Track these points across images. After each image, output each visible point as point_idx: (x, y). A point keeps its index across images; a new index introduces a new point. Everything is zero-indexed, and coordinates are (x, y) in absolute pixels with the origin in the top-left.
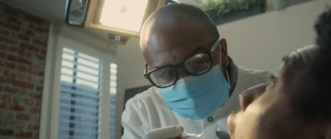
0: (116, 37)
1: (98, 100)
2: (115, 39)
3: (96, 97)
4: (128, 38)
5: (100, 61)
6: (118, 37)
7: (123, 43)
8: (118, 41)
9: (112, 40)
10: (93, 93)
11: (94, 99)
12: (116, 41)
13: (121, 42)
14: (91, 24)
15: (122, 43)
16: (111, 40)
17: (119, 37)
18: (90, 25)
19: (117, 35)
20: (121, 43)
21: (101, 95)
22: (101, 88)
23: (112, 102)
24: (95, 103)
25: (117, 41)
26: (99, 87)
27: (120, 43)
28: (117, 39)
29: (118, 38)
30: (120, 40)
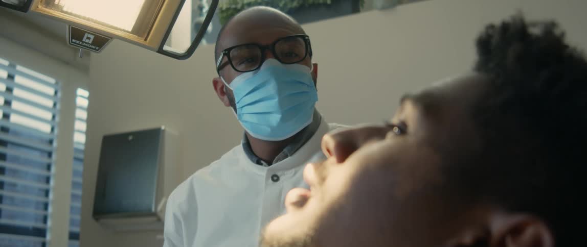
0: (86, 35)
1: (50, 154)
2: (84, 40)
3: (47, 148)
4: (108, 40)
5: (57, 83)
6: (90, 36)
7: (97, 48)
8: (88, 44)
9: (77, 42)
10: (42, 140)
11: (42, 151)
12: (85, 44)
13: (93, 47)
14: (40, 7)
15: (95, 49)
16: (73, 41)
17: (92, 37)
18: (38, 7)
19: (89, 33)
20: (92, 49)
21: (55, 144)
22: (56, 131)
23: (76, 159)
24: (45, 160)
25: (86, 43)
26: (53, 129)
27: (90, 48)
28: (87, 41)
29: (88, 38)
30: (93, 41)
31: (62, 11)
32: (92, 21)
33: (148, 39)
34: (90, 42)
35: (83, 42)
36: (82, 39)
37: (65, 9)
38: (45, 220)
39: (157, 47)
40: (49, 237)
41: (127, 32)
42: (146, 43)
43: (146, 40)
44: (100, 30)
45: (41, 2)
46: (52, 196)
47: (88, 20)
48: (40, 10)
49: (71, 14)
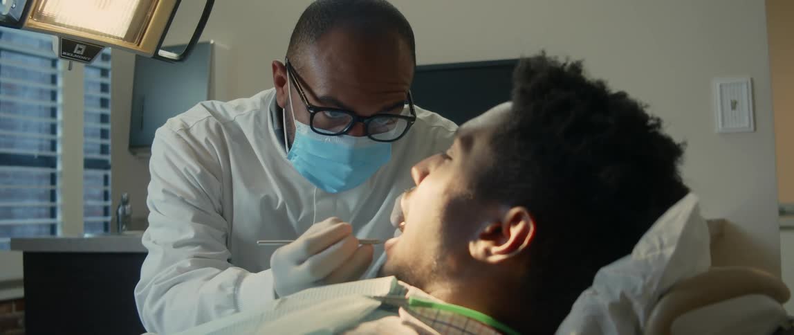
0: (77, 46)
2: (75, 52)
4: (99, 49)
6: (81, 47)
7: (89, 59)
8: (80, 55)
9: (68, 54)
11: (42, 58)
12: (76, 56)
13: (85, 58)
15: (86, 60)
16: (64, 53)
17: (83, 48)
19: (80, 44)
20: (84, 60)
25: (78, 54)
27: (82, 59)
28: (79, 52)
30: (84, 53)
31: (55, 24)
32: (85, 30)
33: (142, 42)
34: (82, 54)
35: (74, 54)
36: (73, 50)
37: (57, 21)
38: (53, 146)
39: (152, 52)
40: (60, 167)
41: (121, 39)
42: (140, 49)
43: (138, 45)
45: (32, 16)
46: (60, 116)
47: (81, 30)
48: (31, 24)
49: (64, 26)
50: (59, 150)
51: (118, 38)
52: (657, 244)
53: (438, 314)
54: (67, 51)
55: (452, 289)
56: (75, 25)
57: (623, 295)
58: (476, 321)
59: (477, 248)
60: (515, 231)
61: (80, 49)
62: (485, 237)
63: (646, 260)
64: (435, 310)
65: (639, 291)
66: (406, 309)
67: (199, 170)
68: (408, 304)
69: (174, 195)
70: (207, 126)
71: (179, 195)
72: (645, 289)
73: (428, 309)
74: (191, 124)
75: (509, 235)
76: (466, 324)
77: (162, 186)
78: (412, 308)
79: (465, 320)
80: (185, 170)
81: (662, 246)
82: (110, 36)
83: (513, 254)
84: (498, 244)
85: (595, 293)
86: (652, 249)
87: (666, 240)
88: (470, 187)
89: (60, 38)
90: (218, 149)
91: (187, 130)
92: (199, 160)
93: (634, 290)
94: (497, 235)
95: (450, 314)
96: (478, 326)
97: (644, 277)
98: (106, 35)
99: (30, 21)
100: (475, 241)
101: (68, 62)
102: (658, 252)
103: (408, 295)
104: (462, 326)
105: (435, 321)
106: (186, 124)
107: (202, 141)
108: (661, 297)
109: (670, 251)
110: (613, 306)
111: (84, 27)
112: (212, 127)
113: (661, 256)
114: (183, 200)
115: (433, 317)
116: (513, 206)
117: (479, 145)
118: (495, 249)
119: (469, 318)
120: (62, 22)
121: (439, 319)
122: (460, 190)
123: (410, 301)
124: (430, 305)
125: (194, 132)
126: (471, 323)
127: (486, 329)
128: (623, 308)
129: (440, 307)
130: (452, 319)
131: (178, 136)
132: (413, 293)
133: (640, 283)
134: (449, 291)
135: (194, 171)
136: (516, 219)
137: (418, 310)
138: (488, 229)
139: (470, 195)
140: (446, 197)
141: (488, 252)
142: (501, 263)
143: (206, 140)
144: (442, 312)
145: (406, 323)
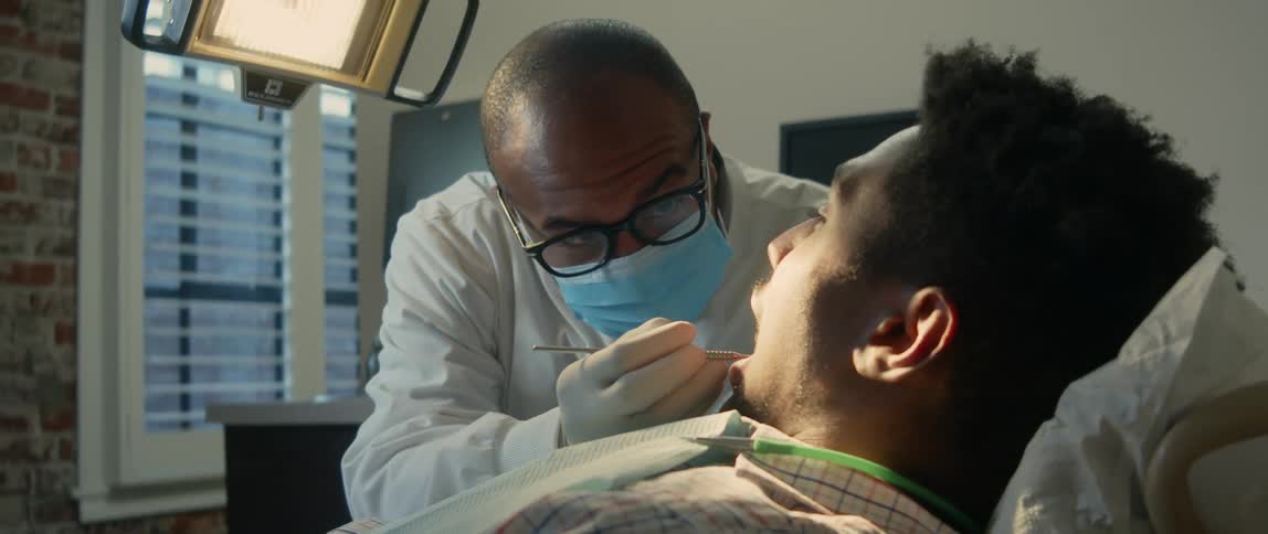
0: (269, 82)
1: (277, 142)
2: (266, 91)
3: (269, 128)
4: (305, 86)
7: (289, 102)
8: (273, 96)
9: (257, 95)
11: (262, 136)
12: (268, 98)
15: (285, 103)
16: (251, 93)
17: (279, 85)
20: (281, 104)
21: (287, 121)
24: (270, 154)
25: (270, 95)
27: (278, 103)
28: (272, 91)
32: (280, 57)
33: (370, 75)
34: (277, 94)
35: (266, 95)
36: (264, 88)
37: (237, 44)
38: (278, 270)
39: (384, 89)
40: (288, 302)
41: (335, 70)
42: (366, 84)
43: (364, 79)
44: (291, 72)
45: (199, 37)
46: (287, 223)
47: (274, 56)
48: (197, 48)
49: (246, 50)
50: (287, 276)
51: (330, 69)
52: (1160, 337)
53: (801, 465)
54: (255, 90)
55: (827, 426)
56: (264, 49)
57: (1104, 423)
58: (864, 474)
59: (865, 359)
60: (924, 327)
61: (273, 87)
62: (877, 340)
63: (1142, 363)
64: (797, 458)
65: (1131, 417)
66: (750, 457)
67: (463, 282)
68: (752, 450)
69: (419, 319)
70: (479, 212)
71: (426, 319)
72: (1141, 410)
73: (786, 457)
74: (453, 209)
75: (916, 334)
76: (849, 481)
77: (404, 305)
78: (759, 456)
79: (847, 474)
80: (441, 282)
81: (1168, 339)
82: (318, 66)
83: (920, 366)
84: (897, 351)
85: (1061, 425)
86: (1153, 344)
87: (1173, 329)
88: (851, 261)
89: (243, 70)
90: (494, 250)
91: (446, 218)
92: (463, 265)
93: (1124, 415)
94: (896, 337)
95: (821, 464)
96: (869, 483)
97: (1139, 391)
98: (311, 65)
99: (196, 43)
100: (862, 348)
101: (256, 107)
102: (1161, 350)
103: (754, 437)
104: (842, 484)
105: (796, 476)
106: (446, 208)
107: (470, 237)
108: (1169, 426)
109: (1181, 347)
110: (1089, 442)
111: (276, 52)
112: (487, 214)
113: (1167, 355)
114: (432, 327)
115: (794, 470)
116: (921, 287)
117: (865, 194)
118: (892, 359)
119: (854, 471)
120: (244, 46)
121: (804, 473)
122: (835, 268)
123: (755, 446)
124: (787, 450)
125: (458, 223)
126: (857, 477)
127: (881, 488)
128: (1107, 446)
129: (805, 452)
130: (825, 472)
131: (432, 228)
132: (763, 432)
133: (1132, 401)
134: (823, 429)
135: (455, 282)
136: (926, 308)
137: (770, 458)
138: (881, 327)
139: (851, 274)
140: (815, 281)
141: (882, 365)
142: (902, 381)
143: (476, 234)
144: (809, 461)
145: (744, 474)
